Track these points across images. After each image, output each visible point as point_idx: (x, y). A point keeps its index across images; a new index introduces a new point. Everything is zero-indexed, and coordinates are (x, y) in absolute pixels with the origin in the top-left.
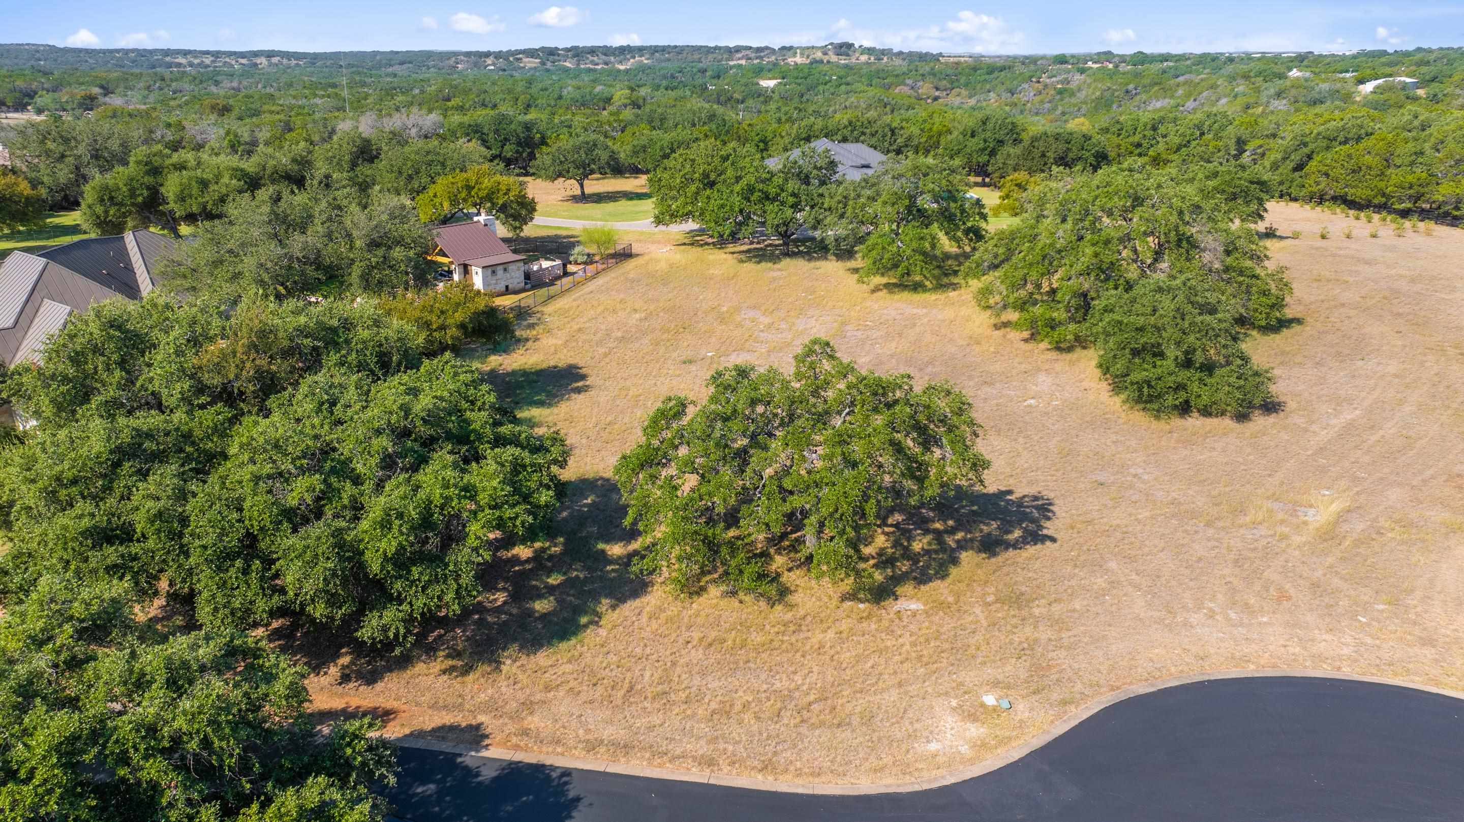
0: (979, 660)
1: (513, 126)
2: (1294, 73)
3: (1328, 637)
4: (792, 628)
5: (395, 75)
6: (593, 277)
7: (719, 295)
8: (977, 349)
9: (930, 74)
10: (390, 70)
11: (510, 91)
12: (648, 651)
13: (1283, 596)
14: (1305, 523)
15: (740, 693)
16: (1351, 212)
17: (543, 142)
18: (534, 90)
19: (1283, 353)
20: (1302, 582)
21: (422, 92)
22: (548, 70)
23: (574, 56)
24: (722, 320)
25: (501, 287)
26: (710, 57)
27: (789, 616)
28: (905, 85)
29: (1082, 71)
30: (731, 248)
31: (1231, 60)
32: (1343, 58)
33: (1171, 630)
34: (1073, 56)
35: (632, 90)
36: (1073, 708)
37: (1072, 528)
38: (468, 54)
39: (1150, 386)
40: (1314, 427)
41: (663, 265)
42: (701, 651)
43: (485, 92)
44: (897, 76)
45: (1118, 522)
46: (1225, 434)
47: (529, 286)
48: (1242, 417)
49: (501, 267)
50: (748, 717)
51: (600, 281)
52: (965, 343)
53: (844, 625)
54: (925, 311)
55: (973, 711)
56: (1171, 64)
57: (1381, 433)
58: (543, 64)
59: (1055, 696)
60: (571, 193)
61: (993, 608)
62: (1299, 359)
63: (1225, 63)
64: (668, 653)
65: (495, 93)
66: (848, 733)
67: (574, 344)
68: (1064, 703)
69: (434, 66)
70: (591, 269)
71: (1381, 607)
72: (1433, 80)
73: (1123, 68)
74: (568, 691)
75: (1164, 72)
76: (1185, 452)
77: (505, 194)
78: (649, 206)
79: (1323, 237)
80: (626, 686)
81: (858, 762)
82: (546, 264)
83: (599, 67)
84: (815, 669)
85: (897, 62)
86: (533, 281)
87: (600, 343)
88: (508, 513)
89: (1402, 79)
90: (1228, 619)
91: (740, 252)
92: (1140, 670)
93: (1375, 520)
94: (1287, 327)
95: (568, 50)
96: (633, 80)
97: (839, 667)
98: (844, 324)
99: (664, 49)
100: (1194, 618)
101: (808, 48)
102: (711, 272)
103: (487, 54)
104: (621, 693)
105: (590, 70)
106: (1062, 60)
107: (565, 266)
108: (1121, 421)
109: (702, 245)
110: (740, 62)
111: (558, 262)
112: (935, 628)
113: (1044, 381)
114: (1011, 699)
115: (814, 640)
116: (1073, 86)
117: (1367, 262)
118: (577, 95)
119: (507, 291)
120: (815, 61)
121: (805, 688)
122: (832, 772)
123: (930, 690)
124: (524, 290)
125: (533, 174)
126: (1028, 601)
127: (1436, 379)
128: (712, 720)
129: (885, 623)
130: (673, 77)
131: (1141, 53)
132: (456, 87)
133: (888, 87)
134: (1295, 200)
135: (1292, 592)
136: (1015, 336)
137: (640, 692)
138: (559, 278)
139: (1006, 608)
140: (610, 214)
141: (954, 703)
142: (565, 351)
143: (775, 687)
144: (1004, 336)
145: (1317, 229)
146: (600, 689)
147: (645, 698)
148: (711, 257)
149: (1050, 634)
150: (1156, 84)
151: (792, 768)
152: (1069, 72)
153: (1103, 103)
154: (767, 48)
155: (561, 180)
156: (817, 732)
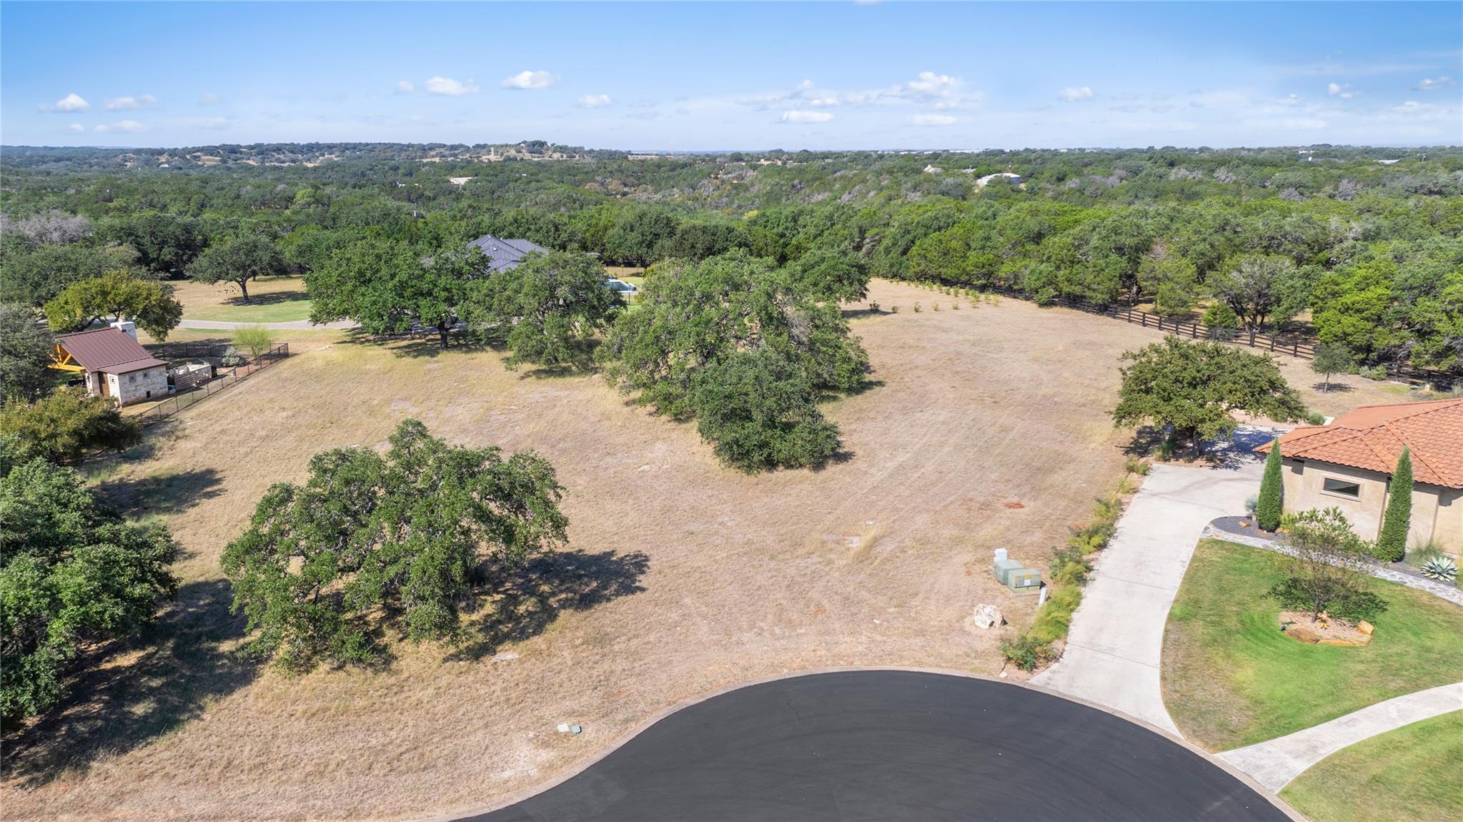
0: (559, 696)
1: (171, 228)
2: (929, 169)
3: (848, 639)
4: (395, 689)
5: (48, 174)
6: (244, 379)
7: (372, 389)
8: (607, 423)
9: (617, 170)
10: (43, 167)
11: (181, 191)
12: (251, 728)
13: (820, 609)
14: (848, 549)
15: (336, 754)
16: (944, 288)
17: (206, 243)
18: (209, 190)
19: (861, 410)
20: (836, 597)
21: (79, 192)
22: (229, 169)
23: (259, 154)
24: (371, 413)
25: (142, 393)
26: (403, 154)
27: (392, 680)
28: (595, 181)
29: (754, 168)
30: (391, 344)
31: (881, 157)
32: (969, 156)
33: (726, 649)
34: (748, 154)
35: (316, 188)
36: (633, 724)
37: (660, 573)
38: (138, 152)
39: (739, 446)
40: (873, 471)
41: (320, 363)
42: (303, 721)
43: (154, 191)
44: (587, 173)
45: (700, 564)
46: (800, 482)
47: (173, 391)
48: (818, 466)
49: (141, 373)
50: (341, 773)
51: (251, 381)
52: (596, 419)
53: (443, 682)
54: (567, 392)
55: (547, 739)
56: (829, 161)
57: (923, 470)
58: (224, 162)
59: (621, 717)
60: (233, 296)
61: (580, 649)
62: (872, 415)
63: (876, 160)
64: (271, 727)
65: (165, 193)
66: (432, 775)
67: (214, 446)
68: (627, 721)
69: (97, 164)
70: (241, 371)
71: (892, 610)
72: (1031, 176)
73: (790, 164)
74: (163, 777)
75: (824, 168)
76: (767, 500)
77: (146, 298)
78: (307, 306)
79: (917, 311)
80: (224, 762)
81: (436, 798)
82: (193, 368)
83: (286, 165)
84: (410, 724)
85: (588, 159)
86: (177, 387)
87: (241, 444)
88: (95, 607)
89: (1008, 174)
90: (772, 634)
91: (399, 348)
92: (695, 685)
93: (903, 541)
94: (869, 389)
95: (251, 148)
96: (319, 178)
97: (434, 719)
98: (489, 409)
99: (355, 147)
100: (746, 637)
101: (502, 146)
102: (367, 367)
103: (161, 152)
104: (216, 771)
105: (275, 168)
106: (737, 157)
107: (214, 368)
108: (718, 478)
109: (363, 343)
110: (433, 160)
111: (206, 365)
112: (525, 673)
113: (660, 448)
114: (582, 724)
115: (413, 698)
116: (747, 181)
117: (945, 331)
118: (257, 194)
119: (149, 397)
120: (509, 159)
121: (398, 741)
122: (411, 809)
123: (512, 727)
124: (167, 396)
125: (190, 277)
126: (611, 640)
127: (972, 423)
128: (305, 781)
129: (482, 675)
130: (363, 175)
131: (807, 151)
132: (119, 187)
133: (578, 184)
134: (903, 279)
135: (827, 606)
136: (642, 411)
137: (237, 767)
138: (206, 381)
139: (591, 647)
140: (272, 315)
141: (531, 735)
142: (204, 453)
143: (370, 745)
144: (632, 411)
145: (911, 303)
146: (197, 770)
147: (242, 771)
148: (370, 353)
149: (626, 665)
150: (817, 179)
151: (374, 812)
152: (742, 168)
153: (773, 197)
154: (461, 146)
155: (221, 282)
156: (404, 777)
